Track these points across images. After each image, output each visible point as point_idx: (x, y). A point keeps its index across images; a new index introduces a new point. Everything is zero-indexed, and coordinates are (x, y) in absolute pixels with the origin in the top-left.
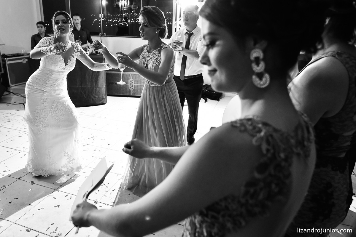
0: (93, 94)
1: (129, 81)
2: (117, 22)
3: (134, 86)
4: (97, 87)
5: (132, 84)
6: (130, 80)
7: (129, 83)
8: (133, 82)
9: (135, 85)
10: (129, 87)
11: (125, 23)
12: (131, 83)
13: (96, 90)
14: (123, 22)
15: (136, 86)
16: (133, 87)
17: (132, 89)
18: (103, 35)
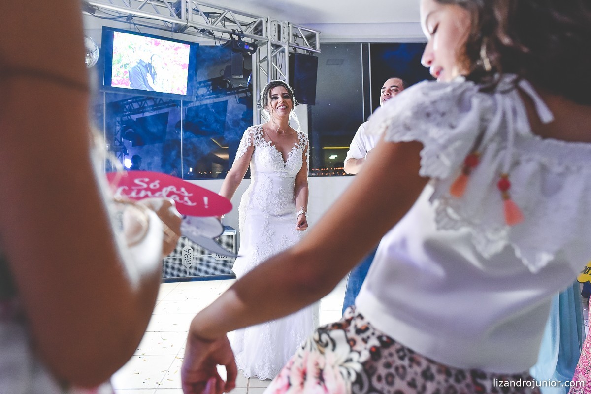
1: (183, 251)
3: (192, 259)
5: (189, 256)
6: (185, 248)
7: (183, 255)
8: (191, 251)
9: (194, 256)
10: (184, 261)
12: (188, 254)
15: (197, 258)
16: (192, 262)
17: (188, 266)
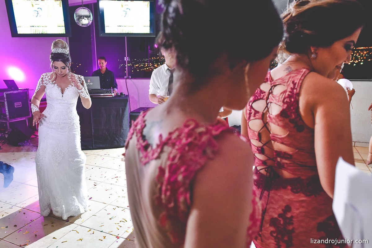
0: (117, 136)
2: (143, 67)
4: (122, 128)
11: (152, 67)
13: (120, 131)
14: (150, 66)
18: (128, 77)
